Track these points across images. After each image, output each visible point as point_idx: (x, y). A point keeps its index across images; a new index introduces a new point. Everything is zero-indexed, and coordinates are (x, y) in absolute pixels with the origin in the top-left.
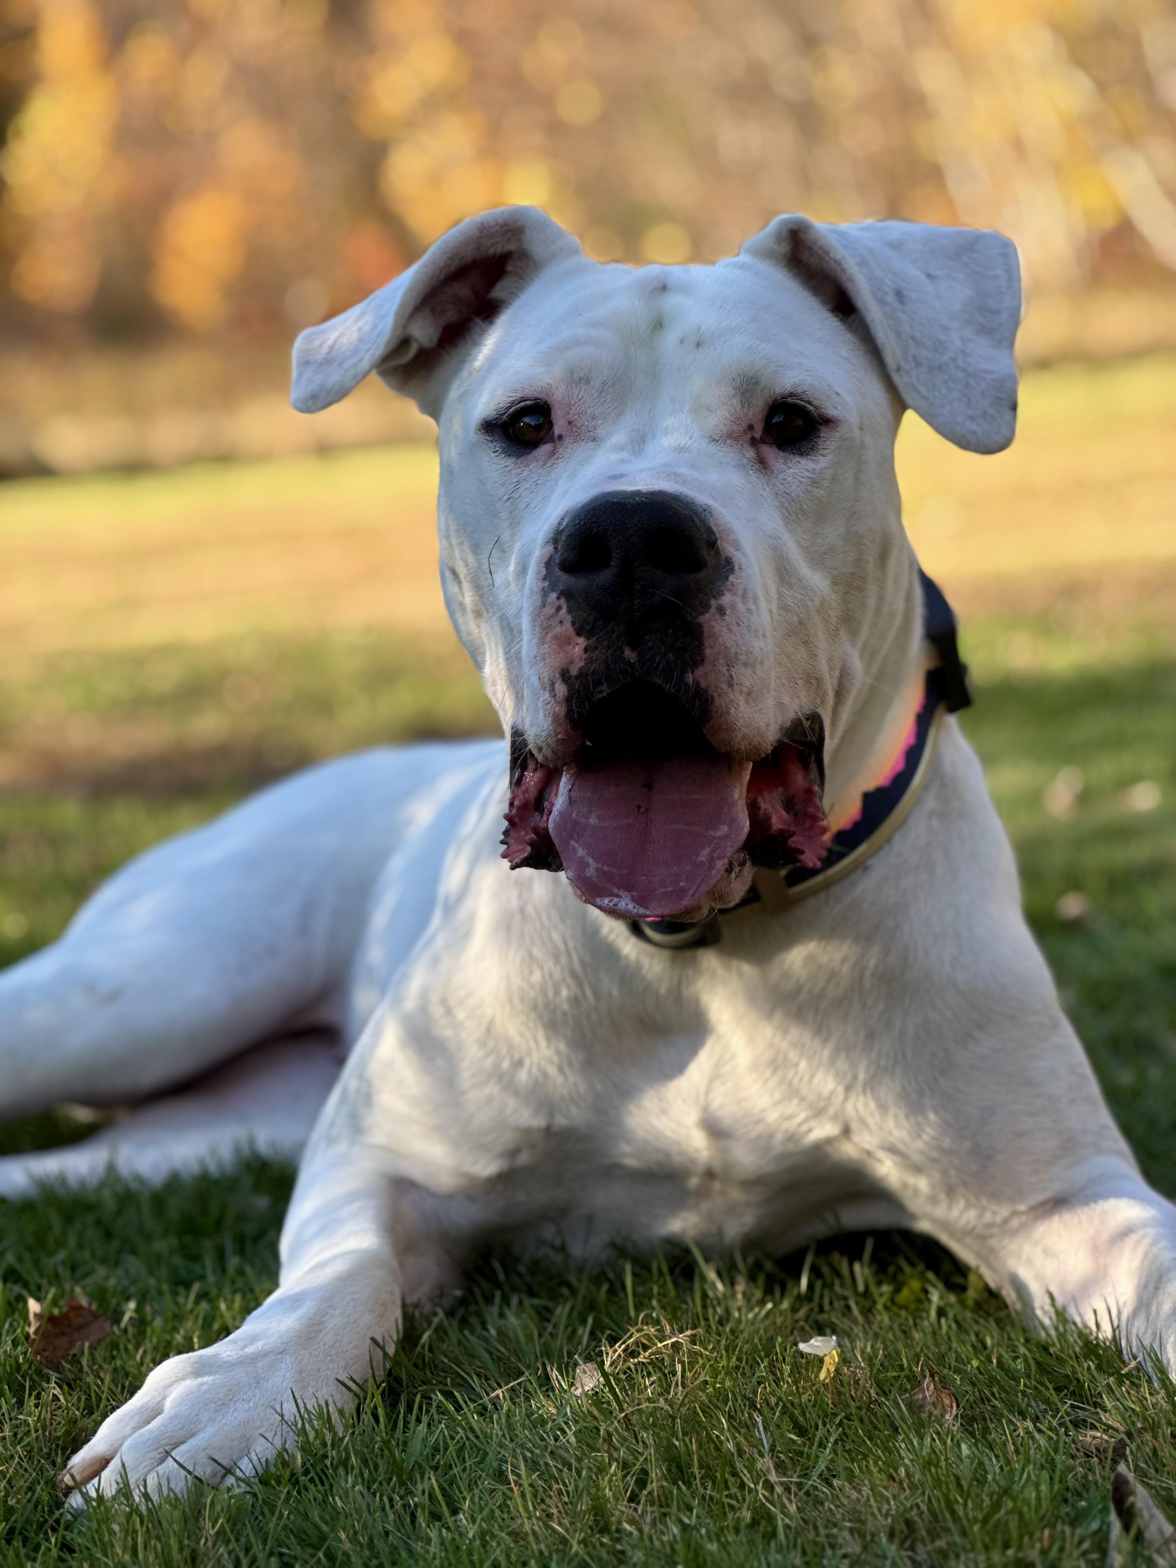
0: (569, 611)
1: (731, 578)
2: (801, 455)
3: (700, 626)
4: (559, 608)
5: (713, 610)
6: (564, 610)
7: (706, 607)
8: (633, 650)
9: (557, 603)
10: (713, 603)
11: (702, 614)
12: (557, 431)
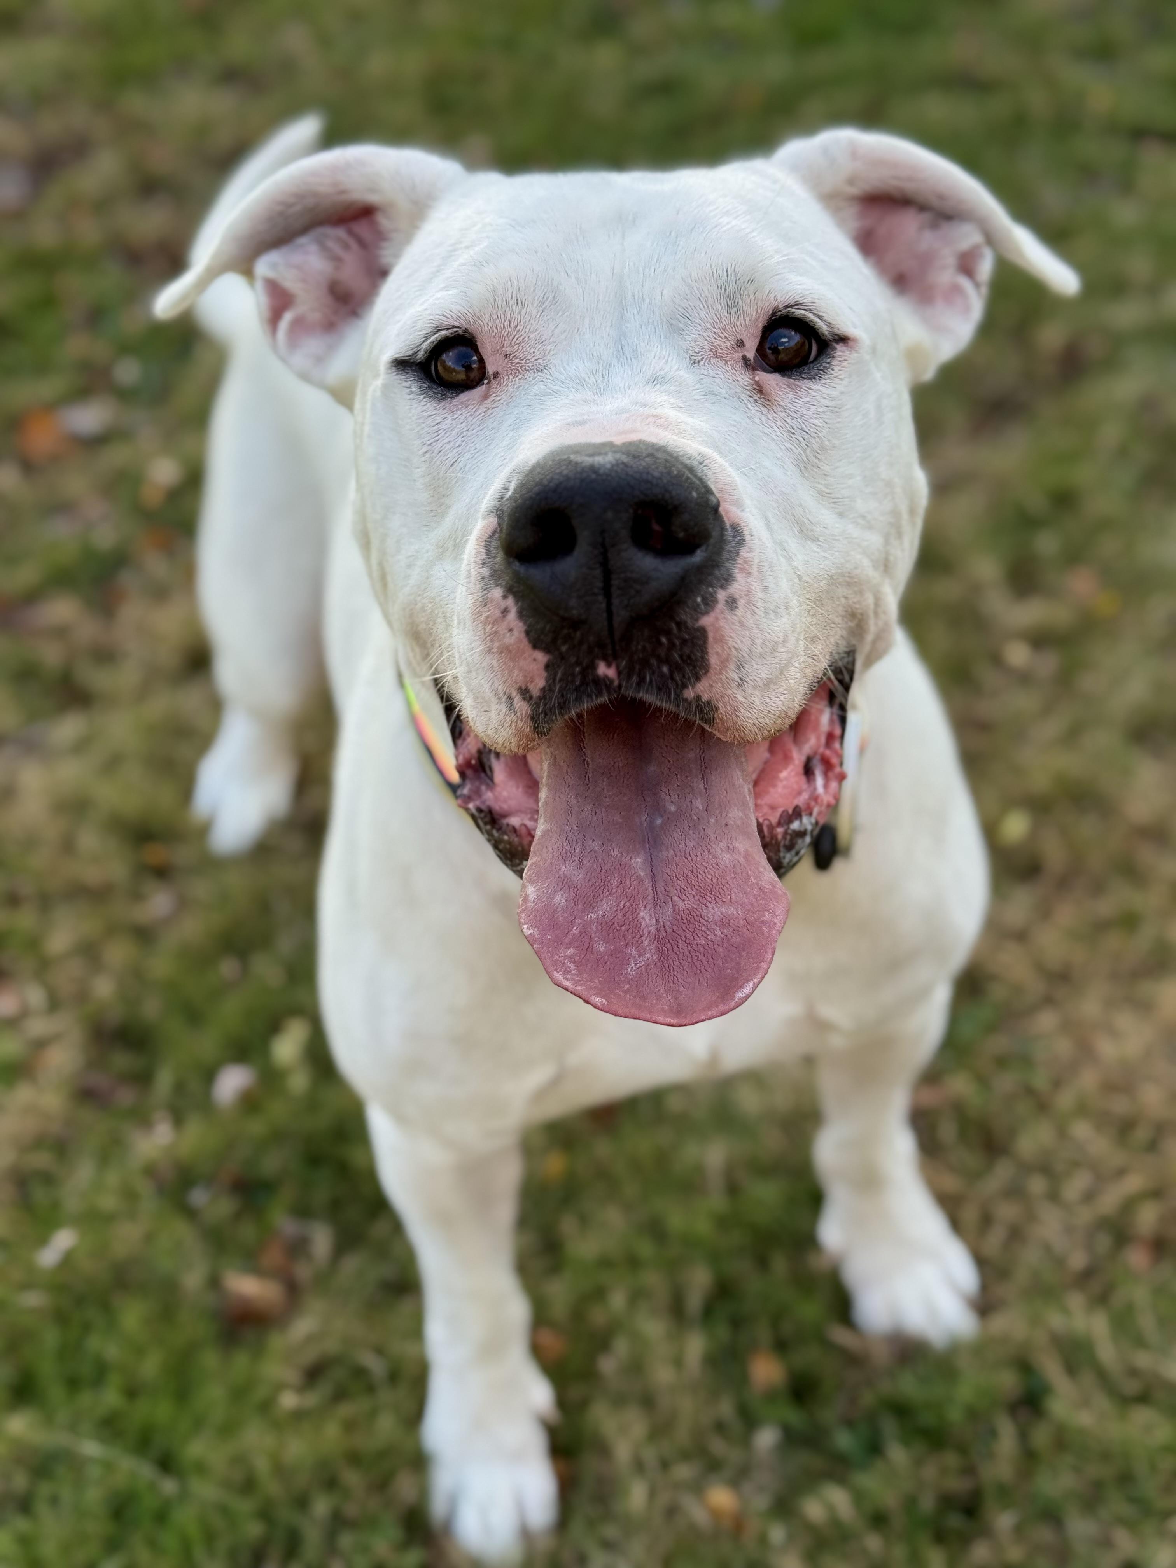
0: (521, 615)
1: (744, 553)
2: (812, 378)
3: (703, 631)
4: (505, 611)
5: (721, 605)
6: (513, 615)
7: (710, 603)
8: (609, 665)
9: (504, 604)
10: (721, 595)
11: (707, 613)
12: (490, 369)
